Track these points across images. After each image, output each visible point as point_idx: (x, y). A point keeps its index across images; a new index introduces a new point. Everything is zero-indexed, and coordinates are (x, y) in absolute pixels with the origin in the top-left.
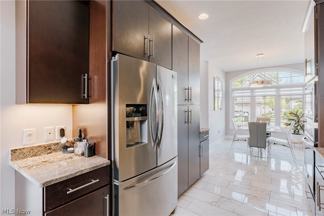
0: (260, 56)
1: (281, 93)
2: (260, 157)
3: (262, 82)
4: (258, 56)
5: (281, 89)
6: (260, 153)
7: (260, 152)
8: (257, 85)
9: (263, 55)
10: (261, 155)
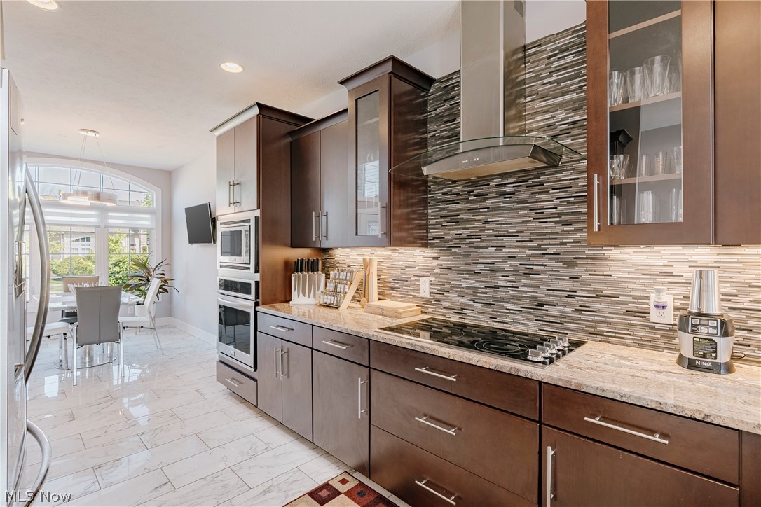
0: (89, 134)
1: (110, 221)
2: (87, 366)
3: (98, 197)
4: (83, 133)
5: (110, 214)
6: (87, 358)
7: (89, 355)
8: (87, 200)
9: (97, 135)
10: (89, 362)
